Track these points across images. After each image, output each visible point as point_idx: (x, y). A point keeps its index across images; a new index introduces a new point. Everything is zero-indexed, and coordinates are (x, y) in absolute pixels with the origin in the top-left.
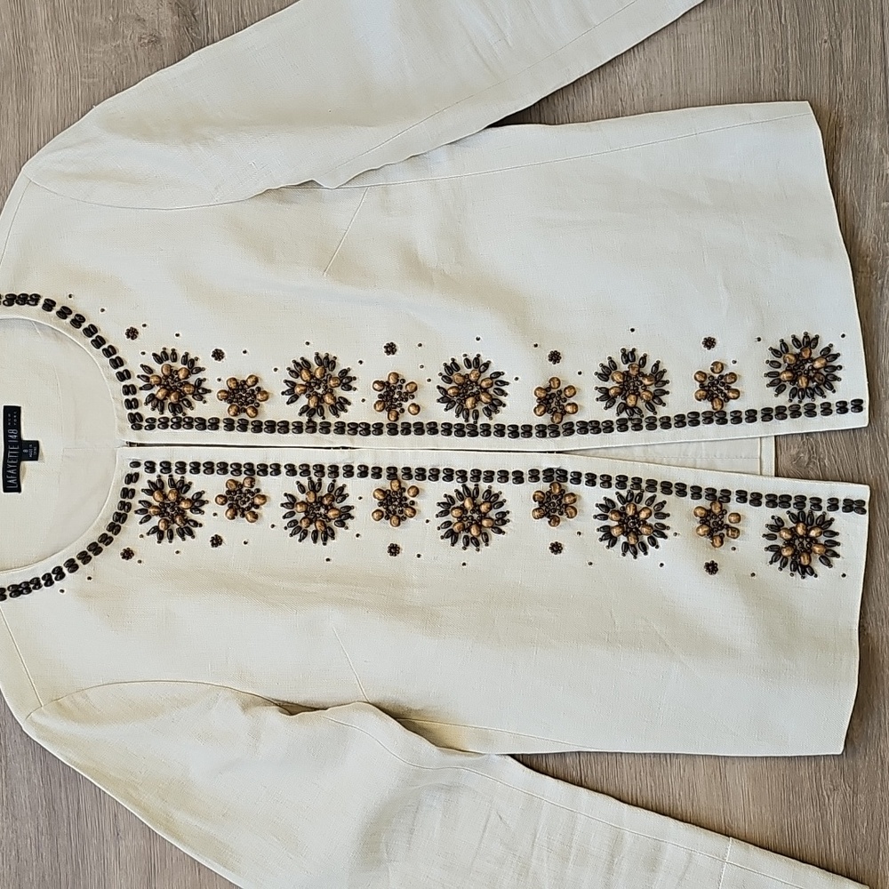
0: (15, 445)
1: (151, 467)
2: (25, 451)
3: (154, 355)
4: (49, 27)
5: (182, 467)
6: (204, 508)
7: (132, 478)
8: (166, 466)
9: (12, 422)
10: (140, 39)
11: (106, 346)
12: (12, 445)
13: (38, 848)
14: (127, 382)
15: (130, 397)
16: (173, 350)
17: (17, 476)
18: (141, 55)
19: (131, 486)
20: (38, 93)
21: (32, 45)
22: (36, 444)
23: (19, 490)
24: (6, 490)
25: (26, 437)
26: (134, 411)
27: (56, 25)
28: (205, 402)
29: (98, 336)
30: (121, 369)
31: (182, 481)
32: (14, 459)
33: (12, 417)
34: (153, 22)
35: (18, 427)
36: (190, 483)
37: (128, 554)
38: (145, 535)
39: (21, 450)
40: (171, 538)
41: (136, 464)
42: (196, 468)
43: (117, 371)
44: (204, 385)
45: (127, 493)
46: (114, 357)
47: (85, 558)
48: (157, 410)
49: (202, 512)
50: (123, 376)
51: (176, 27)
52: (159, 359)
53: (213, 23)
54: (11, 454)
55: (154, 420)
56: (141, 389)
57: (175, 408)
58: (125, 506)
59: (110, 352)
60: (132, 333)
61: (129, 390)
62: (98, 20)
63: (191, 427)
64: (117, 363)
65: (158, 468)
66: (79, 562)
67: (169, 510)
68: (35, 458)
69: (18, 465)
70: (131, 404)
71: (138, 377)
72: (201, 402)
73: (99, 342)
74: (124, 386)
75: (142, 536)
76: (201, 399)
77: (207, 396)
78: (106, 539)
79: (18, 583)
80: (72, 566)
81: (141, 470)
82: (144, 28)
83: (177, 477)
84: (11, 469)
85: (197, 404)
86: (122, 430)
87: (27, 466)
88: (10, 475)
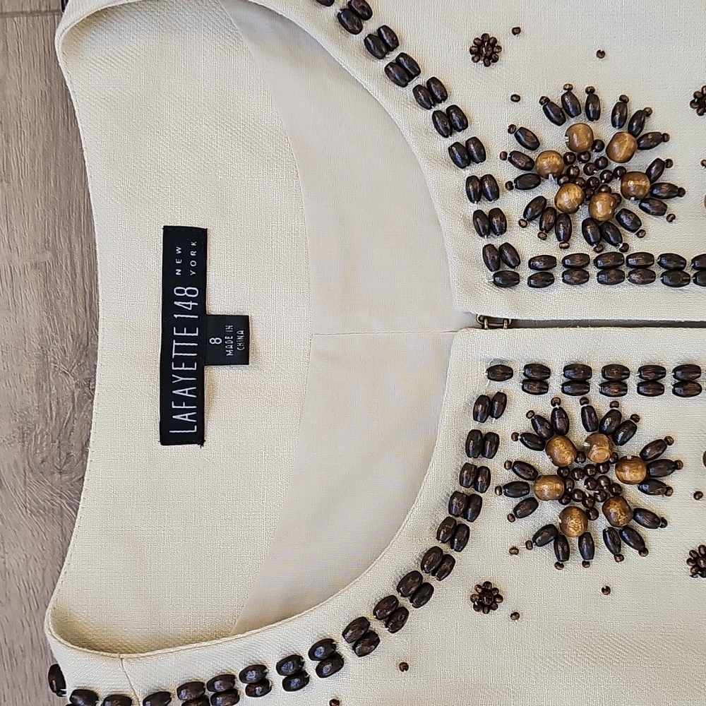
0: (191, 325)
1: (537, 378)
2: (214, 341)
3: (545, 102)
5: (615, 377)
6: (672, 480)
7: (490, 406)
8: (578, 377)
9: (185, 267)
11: (421, 80)
12: (181, 324)
14: (478, 170)
15: (486, 207)
16: (591, 91)
17: (199, 402)
19: (490, 426)
22: (243, 322)
23: (199, 439)
24: (166, 439)
25: (218, 304)
26: (497, 242)
28: (671, 218)
29: (402, 55)
30: (461, 137)
31: (615, 413)
32: (189, 362)
33: (185, 257)
35: (200, 280)
36: (636, 418)
37: (487, 598)
38: (522, 547)
39: (203, 340)
40: (588, 555)
41: (499, 372)
42: (652, 380)
43: (450, 141)
44: (669, 177)
45: (482, 444)
46: (442, 107)
47: (393, 614)
48: (552, 236)
49: (667, 491)
50: (468, 154)
52: (557, 112)
54: (178, 349)
55: (550, 261)
56: (510, 186)
57: (601, 231)
58: (475, 477)
59: (431, 94)
60: (486, 50)
61: (480, 189)
63: (648, 278)
64: (451, 121)
65: (556, 382)
66: (377, 626)
67: (581, 485)
68: (242, 358)
69: (200, 375)
70: (489, 224)
71: (504, 156)
72: (663, 219)
73: (404, 71)
74: (471, 180)
75: (514, 551)
76: (661, 211)
77: (674, 205)
78: (439, 563)
79: (205, 677)
80: (363, 637)
81: (512, 387)
83: (601, 404)
84: (182, 385)
85: (651, 223)
86: (470, 288)
88: (179, 400)
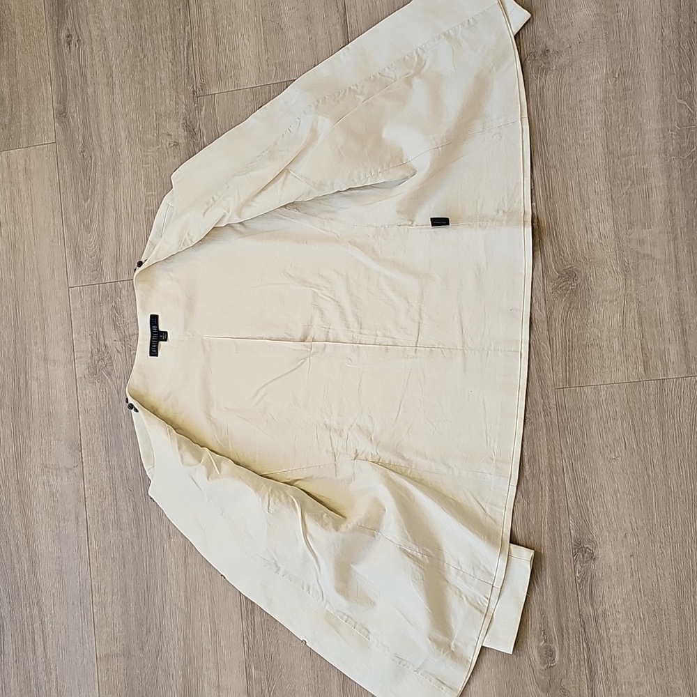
0: (156, 333)
2: (161, 336)
4: (127, 141)
9: (154, 322)
10: (169, 144)
12: (154, 333)
13: (132, 544)
17: (157, 348)
18: (170, 152)
20: (123, 173)
21: (119, 150)
22: (166, 333)
23: (157, 355)
24: (151, 355)
25: (161, 329)
27: (130, 140)
32: (156, 340)
34: (175, 136)
35: (157, 325)
39: (159, 336)
51: (186, 137)
53: (203, 134)
54: (154, 338)
62: (149, 136)
68: (165, 340)
69: (158, 343)
82: (171, 138)
84: (154, 345)
87: (162, 343)
88: (153, 348)
